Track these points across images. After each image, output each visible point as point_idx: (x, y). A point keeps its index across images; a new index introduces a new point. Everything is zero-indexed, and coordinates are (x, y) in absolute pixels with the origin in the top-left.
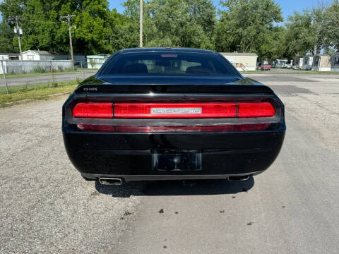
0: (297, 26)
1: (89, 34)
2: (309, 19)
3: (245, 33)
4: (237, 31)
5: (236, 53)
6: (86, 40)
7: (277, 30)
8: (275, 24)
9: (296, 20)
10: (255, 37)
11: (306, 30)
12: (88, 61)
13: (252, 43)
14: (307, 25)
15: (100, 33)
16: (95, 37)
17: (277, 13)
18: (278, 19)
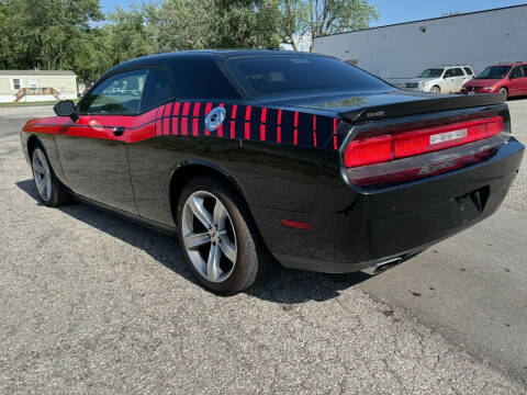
0: (124, 29)
2: (140, 19)
3: (46, 37)
4: (31, 33)
5: (37, 70)
7: (97, 33)
8: (92, 24)
9: (122, 19)
10: (64, 45)
11: (138, 35)
13: (63, 54)
14: (139, 28)
17: (94, 6)
18: (96, 16)
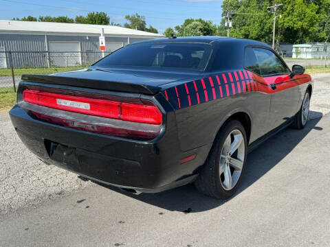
1: (300, 22)
6: (295, 29)
12: (294, 50)
15: (311, 20)
16: (305, 25)
